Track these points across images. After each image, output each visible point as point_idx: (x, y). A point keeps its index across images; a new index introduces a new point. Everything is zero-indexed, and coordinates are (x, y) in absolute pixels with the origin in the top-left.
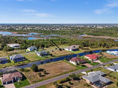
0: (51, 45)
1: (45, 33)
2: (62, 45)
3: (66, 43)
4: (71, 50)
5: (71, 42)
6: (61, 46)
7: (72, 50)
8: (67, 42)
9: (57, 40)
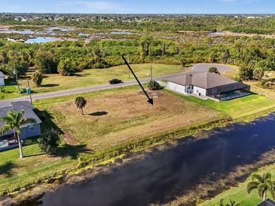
0: (94, 62)
1: (97, 29)
2: (146, 65)
3: (168, 54)
4: (203, 92)
5: (184, 50)
6: (142, 66)
7: (209, 92)
8: (171, 50)
9: (130, 45)
